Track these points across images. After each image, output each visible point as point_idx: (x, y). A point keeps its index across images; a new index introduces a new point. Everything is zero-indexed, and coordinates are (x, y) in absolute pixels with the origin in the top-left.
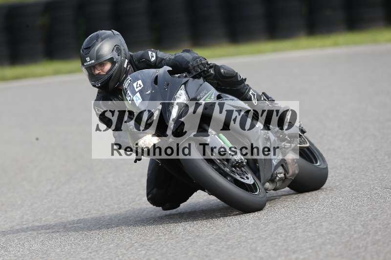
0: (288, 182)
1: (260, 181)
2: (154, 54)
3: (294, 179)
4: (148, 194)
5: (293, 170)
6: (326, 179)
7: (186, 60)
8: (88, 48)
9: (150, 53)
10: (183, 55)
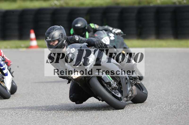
0: (132, 98)
1: (123, 96)
2: (78, 37)
3: (135, 97)
4: (70, 96)
5: (135, 93)
6: (147, 98)
7: (93, 41)
8: (49, 33)
9: (76, 37)
10: (92, 39)
